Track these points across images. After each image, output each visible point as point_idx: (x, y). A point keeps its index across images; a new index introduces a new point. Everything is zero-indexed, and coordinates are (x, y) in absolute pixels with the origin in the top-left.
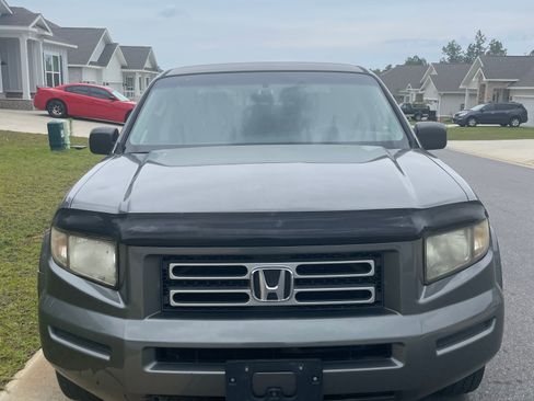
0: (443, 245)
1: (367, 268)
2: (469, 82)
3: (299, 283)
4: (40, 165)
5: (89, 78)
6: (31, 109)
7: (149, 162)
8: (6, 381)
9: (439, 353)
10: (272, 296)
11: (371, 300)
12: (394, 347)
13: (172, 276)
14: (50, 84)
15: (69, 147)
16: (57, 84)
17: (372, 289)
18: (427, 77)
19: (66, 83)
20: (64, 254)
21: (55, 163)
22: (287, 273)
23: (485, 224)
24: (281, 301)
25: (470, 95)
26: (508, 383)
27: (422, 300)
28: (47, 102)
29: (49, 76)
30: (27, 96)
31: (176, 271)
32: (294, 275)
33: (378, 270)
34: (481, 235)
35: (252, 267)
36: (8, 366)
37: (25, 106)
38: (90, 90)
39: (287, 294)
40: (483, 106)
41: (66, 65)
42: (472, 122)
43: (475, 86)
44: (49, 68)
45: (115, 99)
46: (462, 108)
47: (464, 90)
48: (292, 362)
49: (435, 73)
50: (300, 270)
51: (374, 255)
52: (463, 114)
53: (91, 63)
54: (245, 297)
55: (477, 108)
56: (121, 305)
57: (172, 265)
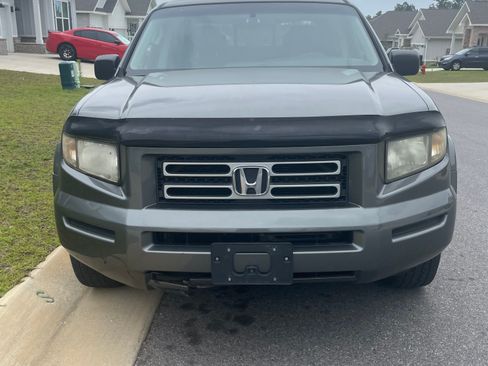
0: (404, 151)
1: (334, 167)
2: (455, 27)
3: (274, 180)
4: (54, 101)
5: (95, 24)
6: (44, 53)
7: (144, 83)
8: (30, 270)
9: (394, 241)
10: (251, 191)
11: (337, 195)
12: (355, 234)
13: (166, 174)
14: (60, 29)
15: (79, 86)
16: (66, 29)
17: (338, 186)
18: (415, 23)
19: (75, 27)
20: (74, 157)
21: (67, 99)
22: (264, 171)
23: (443, 133)
24: (259, 196)
25: (456, 40)
26: (461, 280)
27: (381, 196)
28: (58, 45)
29: (59, 21)
30: (40, 41)
31: (169, 169)
32: (271, 173)
33: (344, 169)
34: (439, 143)
35: (234, 166)
36: (31, 259)
37: (37, 50)
38: (96, 34)
39: (264, 189)
40: (467, 50)
41: (74, 12)
42: (456, 66)
43: (461, 31)
44: (59, 14)
45: (119, 43)
46: (448, 53)
47: (451, 35)
48: (267, 245)
49: (423, 18)
50: (275, 169)
51: (341, 156)
52: (448, 58)
53: (98, 10)
54: (228, 192)
55: (461, 52)
56: (124, 198)
57: (165, 164)
